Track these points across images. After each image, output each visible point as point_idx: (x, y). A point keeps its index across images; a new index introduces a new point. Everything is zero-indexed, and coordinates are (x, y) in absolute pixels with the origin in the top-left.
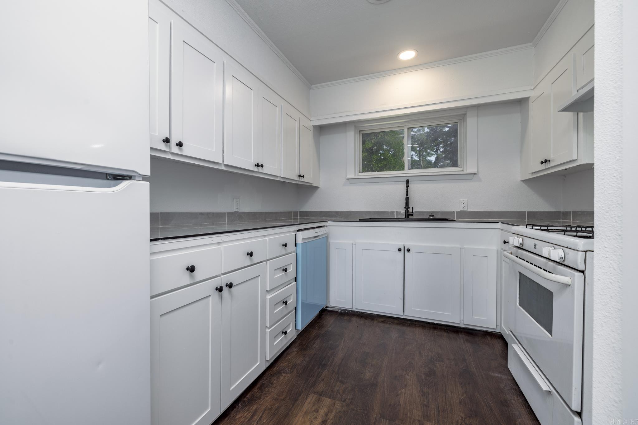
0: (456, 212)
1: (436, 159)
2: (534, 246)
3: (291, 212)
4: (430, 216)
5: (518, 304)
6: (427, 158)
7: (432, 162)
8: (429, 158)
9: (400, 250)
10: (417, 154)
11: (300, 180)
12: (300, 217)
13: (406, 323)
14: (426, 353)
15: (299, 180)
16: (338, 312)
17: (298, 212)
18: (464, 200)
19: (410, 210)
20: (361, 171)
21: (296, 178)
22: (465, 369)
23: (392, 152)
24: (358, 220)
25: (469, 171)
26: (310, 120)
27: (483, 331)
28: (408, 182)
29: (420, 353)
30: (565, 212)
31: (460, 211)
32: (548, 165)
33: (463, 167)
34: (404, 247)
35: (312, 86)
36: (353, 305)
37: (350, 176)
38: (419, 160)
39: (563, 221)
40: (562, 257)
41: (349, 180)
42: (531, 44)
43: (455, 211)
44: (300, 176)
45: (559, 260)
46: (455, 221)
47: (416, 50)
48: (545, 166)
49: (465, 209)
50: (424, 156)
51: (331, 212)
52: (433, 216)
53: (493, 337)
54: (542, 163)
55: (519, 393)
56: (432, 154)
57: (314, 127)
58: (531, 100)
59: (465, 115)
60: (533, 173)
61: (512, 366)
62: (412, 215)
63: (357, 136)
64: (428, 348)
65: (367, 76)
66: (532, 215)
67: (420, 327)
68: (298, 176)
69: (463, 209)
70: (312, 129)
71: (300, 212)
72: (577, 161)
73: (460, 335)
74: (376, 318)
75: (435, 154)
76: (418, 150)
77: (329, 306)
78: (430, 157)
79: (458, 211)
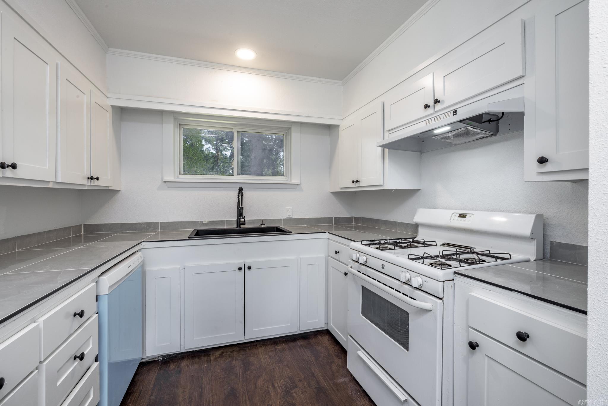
0: (284, 219)
1: (231, 154)
2: (381, 267)
3: (69, 228)
4: (261, 225)
5: (361, 315)
6: (223, 152)
7: (228, 156)
8: (224, 153)
9: (240, 269)
10: (213, 147)
11: (92, 184)
12: (84, 232)
13: (246, 347)
14: (279, 382)
15: (89, 184)
16: (158, 360)
17: (81, 225)
18: (289, 208)
19: (242, 220)
20: (182, 172)
21: (85, 182)
22: (317, 386)
23: (189, 142)
24: (187, 238)
25: (294, 181)
26: (107, 97)
27: (314, 332)
28: (241, 190)
29: (273, 386)
30: (357, 217)
31: (286, 218)
32: (357, 185)
33: (288, 177)
34: (244, 264)
35: (110, 49)
36: (181, 346)
37: (166, 179)
38: (216, 153)
39: (355, 224)
40: (421, 284)
41: (166, 183)
42: (341, 82)
43: (282, 218)
44: (92, 178)
45: (418, 286)
46: (292, 233)
47: (255, 52)
48: (355, 185)
49: (290, 217)
50: (220, 151)
51: (139, 223)
52: (264, 224)
53: (322, 335)
54: (353, 182)
55: (363, 394)
56: (228, 150)
57: (113, 107)
58: (341, 128)
59: (289, 129)
60: (341, 188)
61: (352, 366)
62: (244, 224)
63: (177, 130)
64: (278, 375)
65: (193, 61)
66: (338, 220)
67: (261, 347)
68: (88, 178)
69: (289, 217)
70: (110, 109)
71: (85, 225)
72: (383, 186)
73: (298, 343)
74: (212, 353)
75: (231, 149)
76: (215, 144)
77: (146, 357)
78: (226, 151)
79: (284, 218)
